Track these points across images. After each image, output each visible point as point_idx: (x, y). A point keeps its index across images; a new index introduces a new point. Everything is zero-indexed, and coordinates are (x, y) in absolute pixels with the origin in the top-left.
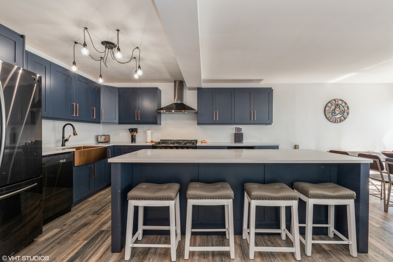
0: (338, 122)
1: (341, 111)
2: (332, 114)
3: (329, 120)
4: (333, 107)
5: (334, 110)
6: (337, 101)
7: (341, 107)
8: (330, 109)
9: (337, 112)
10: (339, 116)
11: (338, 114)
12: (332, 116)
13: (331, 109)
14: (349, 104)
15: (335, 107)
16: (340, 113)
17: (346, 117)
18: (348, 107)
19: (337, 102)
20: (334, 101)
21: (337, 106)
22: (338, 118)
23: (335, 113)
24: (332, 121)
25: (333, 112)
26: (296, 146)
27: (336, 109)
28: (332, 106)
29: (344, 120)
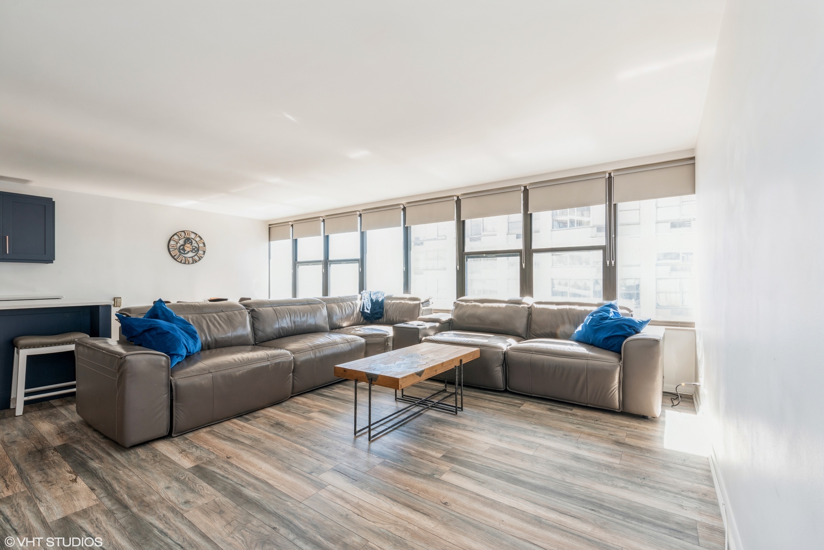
0: (189, 264)
1: (194, 247)
2: (180, 252)
3: (176, 259)
4: (181, 242)
5: (182, 245)
6: (187, 233)
7: (194, 242)
8: (177, 243)
9: (187, 249)
10: (190, 254)
11: (189, 252)
12: (180, 255)
13: (179, 245)
14: (205, 240)
15: (185, 242)
16: (192, 251)
17: (202, 257)
18: (204, 243)
19: (187, 235)
20: (183, 233)
21: (188, 240)
22: (190, 257)
23: (184, 250)
24: (179, 261)
25: (181, 249)
26: (116, 299)
27: (185, 244)
28: (180, 240)
29: (199, 261)
